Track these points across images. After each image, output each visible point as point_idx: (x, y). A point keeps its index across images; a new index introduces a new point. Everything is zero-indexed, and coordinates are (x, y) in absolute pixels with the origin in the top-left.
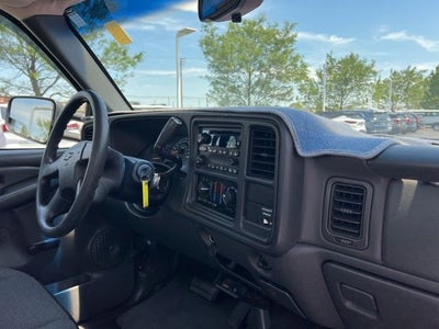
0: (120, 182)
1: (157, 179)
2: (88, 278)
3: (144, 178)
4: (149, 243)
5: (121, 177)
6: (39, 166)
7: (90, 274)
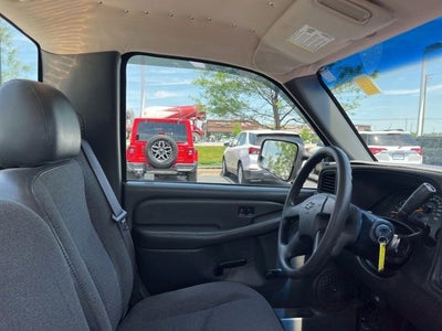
0: (356, 238)
1: (396, 241)
2: (312, 314)
3: (382, 240)
4: (377, 299)
5: (357, 233)
6: (283, 203)
7: (313, 310)
